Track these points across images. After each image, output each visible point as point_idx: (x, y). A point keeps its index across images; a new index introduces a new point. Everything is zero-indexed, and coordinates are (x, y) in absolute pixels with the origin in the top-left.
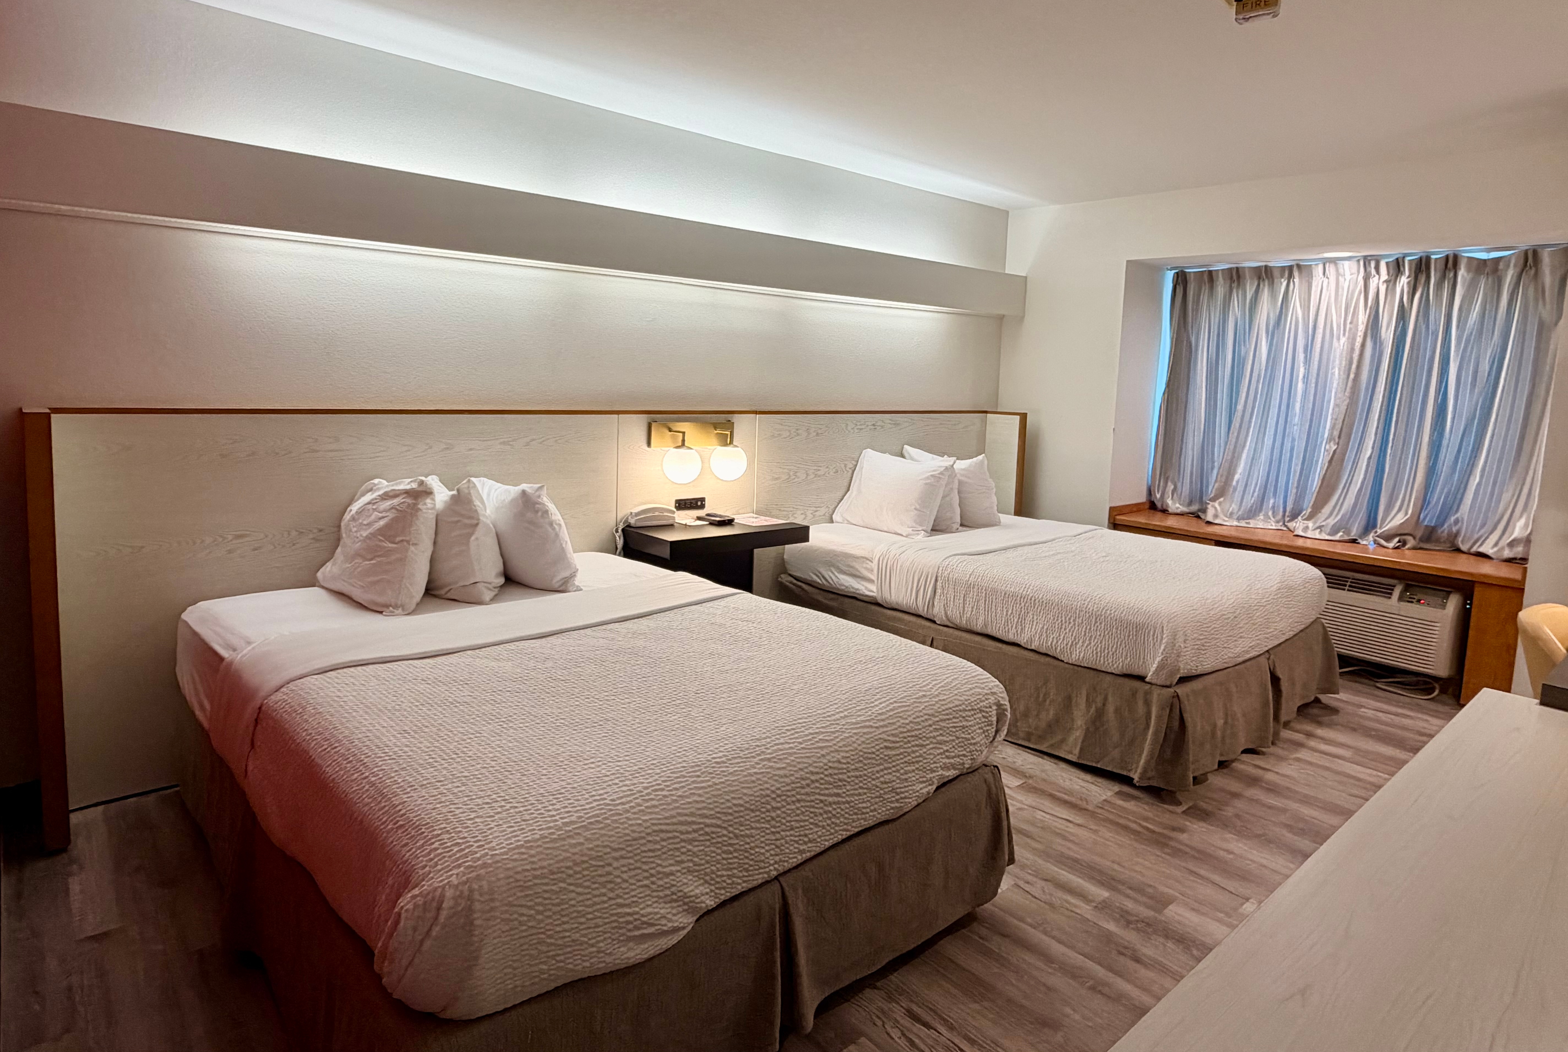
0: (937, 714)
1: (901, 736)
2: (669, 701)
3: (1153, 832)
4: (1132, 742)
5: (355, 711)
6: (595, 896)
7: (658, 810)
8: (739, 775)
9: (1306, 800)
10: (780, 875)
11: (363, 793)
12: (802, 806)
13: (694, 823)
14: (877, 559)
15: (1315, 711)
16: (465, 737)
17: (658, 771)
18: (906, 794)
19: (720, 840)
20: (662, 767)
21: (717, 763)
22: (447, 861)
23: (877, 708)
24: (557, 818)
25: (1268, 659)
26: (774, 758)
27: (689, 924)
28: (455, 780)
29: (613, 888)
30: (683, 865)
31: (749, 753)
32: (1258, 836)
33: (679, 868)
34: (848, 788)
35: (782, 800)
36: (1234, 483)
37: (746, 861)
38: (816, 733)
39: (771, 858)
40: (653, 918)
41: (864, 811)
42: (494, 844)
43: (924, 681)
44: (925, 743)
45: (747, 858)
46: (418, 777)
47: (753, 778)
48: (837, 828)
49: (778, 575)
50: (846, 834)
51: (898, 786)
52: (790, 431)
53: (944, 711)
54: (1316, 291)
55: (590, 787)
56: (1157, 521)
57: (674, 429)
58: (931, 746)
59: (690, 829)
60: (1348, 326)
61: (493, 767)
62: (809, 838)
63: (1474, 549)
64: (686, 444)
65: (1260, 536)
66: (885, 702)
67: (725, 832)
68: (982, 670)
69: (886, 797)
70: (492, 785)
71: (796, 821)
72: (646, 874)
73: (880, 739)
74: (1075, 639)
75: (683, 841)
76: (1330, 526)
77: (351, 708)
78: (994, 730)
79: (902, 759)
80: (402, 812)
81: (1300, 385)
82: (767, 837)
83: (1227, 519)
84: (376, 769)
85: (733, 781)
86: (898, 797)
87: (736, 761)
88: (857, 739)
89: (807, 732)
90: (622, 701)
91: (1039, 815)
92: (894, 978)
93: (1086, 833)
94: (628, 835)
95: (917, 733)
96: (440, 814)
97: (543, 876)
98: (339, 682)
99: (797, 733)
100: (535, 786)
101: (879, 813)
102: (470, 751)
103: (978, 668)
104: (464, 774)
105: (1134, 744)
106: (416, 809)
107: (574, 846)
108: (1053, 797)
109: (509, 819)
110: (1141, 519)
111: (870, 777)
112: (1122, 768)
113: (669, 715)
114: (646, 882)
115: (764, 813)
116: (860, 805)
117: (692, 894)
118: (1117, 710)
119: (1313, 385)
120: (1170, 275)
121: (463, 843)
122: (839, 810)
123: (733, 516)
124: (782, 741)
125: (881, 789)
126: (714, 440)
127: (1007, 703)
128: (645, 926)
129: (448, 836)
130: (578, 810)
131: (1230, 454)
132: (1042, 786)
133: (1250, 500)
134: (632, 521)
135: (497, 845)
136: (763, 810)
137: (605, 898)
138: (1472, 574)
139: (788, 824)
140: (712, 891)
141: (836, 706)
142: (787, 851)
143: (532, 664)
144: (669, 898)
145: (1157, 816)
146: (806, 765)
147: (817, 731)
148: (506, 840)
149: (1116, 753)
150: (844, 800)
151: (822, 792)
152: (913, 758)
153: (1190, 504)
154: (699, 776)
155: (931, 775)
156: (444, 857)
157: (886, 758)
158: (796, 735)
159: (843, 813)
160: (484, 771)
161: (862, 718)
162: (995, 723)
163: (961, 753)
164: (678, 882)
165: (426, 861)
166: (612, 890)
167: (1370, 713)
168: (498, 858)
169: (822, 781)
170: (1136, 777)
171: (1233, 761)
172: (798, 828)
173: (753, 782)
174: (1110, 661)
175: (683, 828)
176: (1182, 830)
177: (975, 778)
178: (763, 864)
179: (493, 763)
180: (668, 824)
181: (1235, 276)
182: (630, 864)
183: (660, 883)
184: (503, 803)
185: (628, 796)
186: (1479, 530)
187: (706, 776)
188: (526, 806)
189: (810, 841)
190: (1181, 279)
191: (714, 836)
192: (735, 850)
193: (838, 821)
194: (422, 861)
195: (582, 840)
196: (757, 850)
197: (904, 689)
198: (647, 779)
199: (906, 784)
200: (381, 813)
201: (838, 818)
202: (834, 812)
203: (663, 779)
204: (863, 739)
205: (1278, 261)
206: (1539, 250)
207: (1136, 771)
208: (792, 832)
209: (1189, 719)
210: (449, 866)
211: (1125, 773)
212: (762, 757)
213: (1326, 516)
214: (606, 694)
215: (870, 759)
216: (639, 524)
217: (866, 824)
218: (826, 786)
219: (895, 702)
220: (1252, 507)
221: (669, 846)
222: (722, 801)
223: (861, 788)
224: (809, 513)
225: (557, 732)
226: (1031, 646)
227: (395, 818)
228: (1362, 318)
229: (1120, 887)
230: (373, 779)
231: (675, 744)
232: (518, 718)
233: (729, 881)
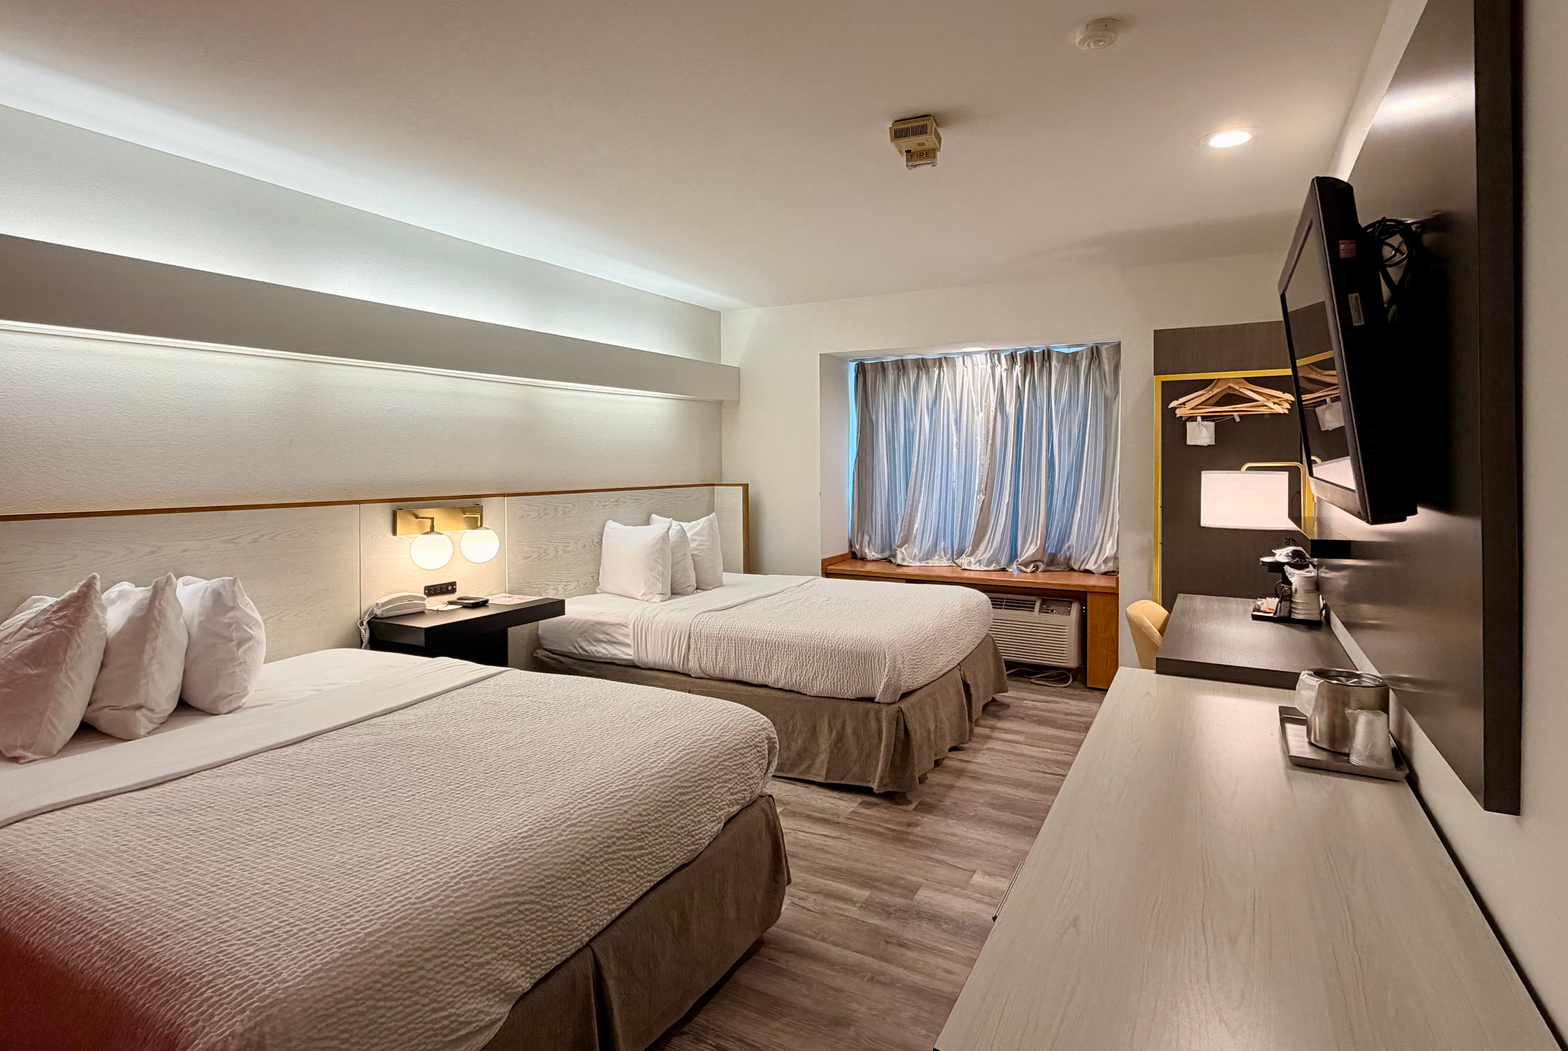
0: (721, 755)
1: (692, 780)
2: (458, 785)
3: (894, 831)
4: (869, 756)
5: (63, 862)
6: (406, 1007)
7: (469, 898)
8: (548, 845)
9: (1000, 781)
10: (591, 940)
11: (92, 956)
12: (609, 865)
13: (507, 904)
14: (632, 624)
15: (993, 708)
16: (222, 866)
17: (464, 858)
18: (701, 835)
19: (533, 916)
20: (467, 852)
21: (523, 837)
22: (226, 1009)
23: (668, 759)
24: (358, 930)
25: (960, 670)
26: (580, 822)
27: (505, 1013)
28: (220, 915)
29: (427, 993)
30: (498, 951)
31: (554, 822)
32: (972, 818)
33: (494, 955)
34: (650, 838)
35: (591, 863)
36: (914, 532)
37: (561, 932)
38: (616, 791)
39: (583, 924)
40: (470, 1016)
41: (665, 859)
42: (285, 975)
43: (705, 727)
44: (712, 784)
45: (560, 929)
46: (170, 921)
47: (562, 846)
48: (641, 881)
49: (534, 651)
50: (649, 885)
51: (693, 828)
52: (538, 511)
53: (726, 751)
54: (959, 377)
55: (391, 889)
56: (859, 567)
57: (421, 516)
58: (718, 785)
59: (504, 911)
60: (984, 403)
61: (267, 891)
62: (617, 896)
63: (1082, 568)
64: (435, 530)
65: (938, 572)
66: (674, 751)
67: (539, 907)
68: (751, 709)
69: (683, 841)
70: (270, 911)
71: (606, 881)
72: (462, 969)
73: (675, 786)
74: (815, 674)
75: (497, 925)
76: (986, 561)
77: (56, 860)
78: (766, 762)
79: (694, 802)
80: (153, 967)
81: (955, 450)
82: (579, 903)
83: (911, 561)
84: (107, 925)
85: (543, 853)
86: (693, 840)
87: (544, 832)
88: (654, 790)
89: (607, 792)
90: (405, 795)
91: (801, 835)
92: (700, 1019)
93: (841, 843)
94: (441, 931)
95: (705, 775)
96: (208, 957)
97: (348, 998)
98: (32, 832)
99: (598, 794)
100: (324, 901)
101: (678, 859)
102: (233, 878)
103: (748, 708)
104: (231, 906)
105: (869, 757)
106: (174, 958)
107: (381, 956)
108: (809, 818)
109: (299, 944)
110: (845, 567)
111: (668, 825)
112: (862, 780)
113: (461, 800)
114: (461, 978)
115: (575, 879)
116: (661, 854)
117: (510, 979)
118: (855, 731)
119: (964, 450)
120: (852, 366)
121: (245, 983)
122: (642, 863)
123: (486, 598)
124: (585, 804)
125: (679, 835)
126: (463, 525)
127: (776, 736)
128: (462, 1026)
129: (223, 980)
130: (382, 916)
131: (910, 508)
132: (801, 809)
133: (927, 544)
134: (378, 612)
135: (289, 975)
136: (574, 876)
137: (418, 1007)
138: (1084, 586)
139: (598, 886)
140: (528, 972)
141: (630, 762)
142: (598, 913)
143: (288, 773)
144: (484, 991)
145: (896, 817)
146: (610, 824)
147: (617, 789)
148: (299, 967)
149: (856, 769)
150: (647, 851)
151: (628, 847)
152: (704, 799)
153: (883, 551)
154: (507, 855)
155: (720, 813)
156: (222, 1005)
157: (681, 804)
158: (598, 796)
159: (646, 864)
160: (255, 898)
161: (656, 769)
162: (767, 756)
163: (743, 788)
164: (494, 970)
165: (197, 1015)
166: (426, 995)
167: (1029, 703)
168: (292, 990)
169: (626, 837)
170: (875, 786)
171: (944, 759)
172: (606, 888)
173: (562, 850)
174: (845, 688)
175: (496, 912)
176: (916, 825)
177: (755, 811)
178: (576, 932)
179: (266, 887)
180: (481, 911)
181: (901, 366)
182: (444, 962)
183: (476, 975)
184: (288, 928)
185: (434, 890)
186: (1084, 553)
187: (515, 853)
188: (317, 925)
189: (619, 899)
190: (861, 369)
191: (527, 913)
192: (550, 924)
193: (642, 874)
194: (191, 1017)
195: (389, 948)
196: (570, 919)
197: (688, 736)
198: (453, 868)
199: (699, 826)
200: (123, 973)
201: (642, 871)
202: (638, 866)
203: (470, 865)
204: (660, 789)
205: (931, 354)
206: (1100, 347)
207: (874, 782)
208: (602, 894)
209: (911, 728)
210: (230, 1013)
211: (865, 785)
212: (569, 823)
213: (982, 552)
214: (384, 790)
215: (667, 807)
216: (386, 615)
217: (666, 872)
218: (631, 841)
219: (684, 750)
220: (929, 549)
221: (484, 934)
222: (533, 875)
223: (661, 837)
224: (560, 588)
225: (337, 840)
226: (778, 684)
227: (146, 975)
228: (993, 398)
229: (876, 883)
230: (105, 937)
231: (475, 827)
232: (285, 833)
233: (544, 958)
